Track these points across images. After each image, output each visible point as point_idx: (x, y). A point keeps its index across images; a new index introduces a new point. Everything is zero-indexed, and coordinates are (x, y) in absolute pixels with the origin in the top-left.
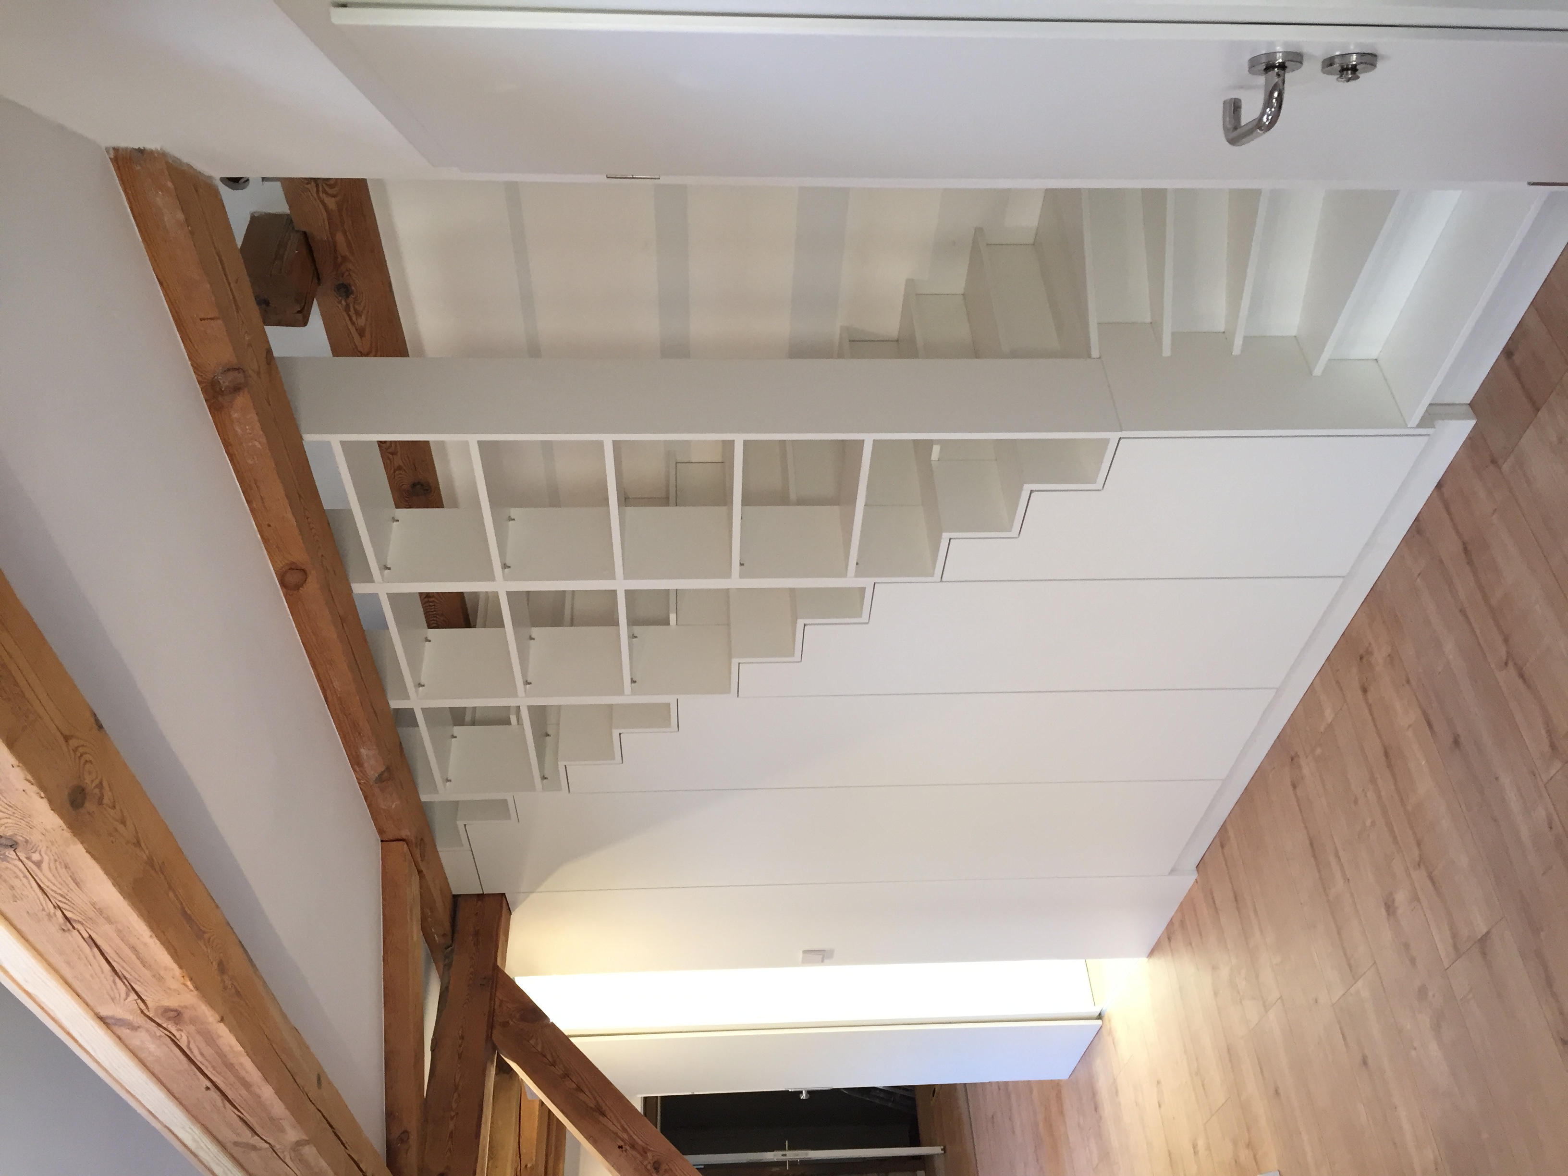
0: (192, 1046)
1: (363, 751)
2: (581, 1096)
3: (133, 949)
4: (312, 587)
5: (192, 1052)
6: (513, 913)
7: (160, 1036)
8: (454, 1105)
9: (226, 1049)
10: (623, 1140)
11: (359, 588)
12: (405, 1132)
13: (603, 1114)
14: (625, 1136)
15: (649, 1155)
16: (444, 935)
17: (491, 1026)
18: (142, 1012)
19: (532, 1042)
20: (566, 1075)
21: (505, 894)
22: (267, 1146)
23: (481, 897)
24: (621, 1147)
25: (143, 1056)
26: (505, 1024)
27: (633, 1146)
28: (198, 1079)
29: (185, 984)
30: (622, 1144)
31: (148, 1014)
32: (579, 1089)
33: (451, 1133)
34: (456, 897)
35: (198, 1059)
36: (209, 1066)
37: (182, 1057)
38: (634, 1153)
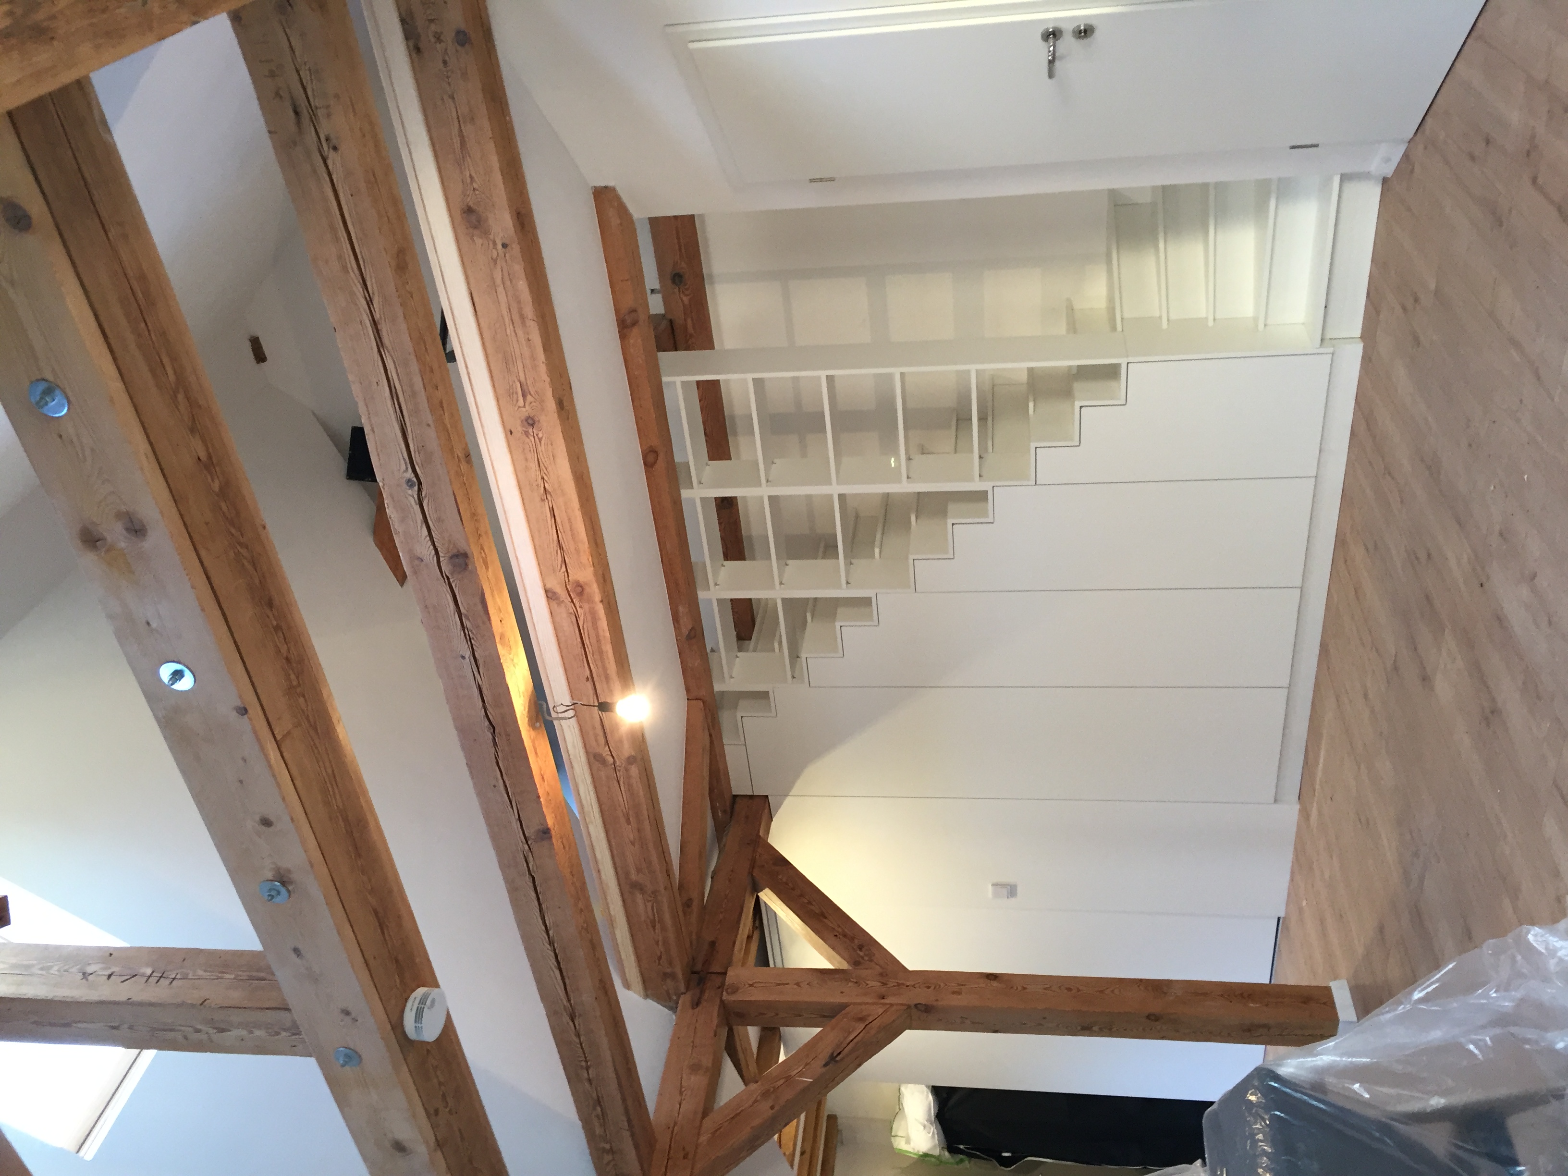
0: (585, 626)
1: (681, 609)
2: (812, 907)
3: (569, 519)
4: (661, 464)
5: (584, 631)
6: (773, 819)
7: (571, 613)
8: (724, 906)
9: (601, 633)
10: (838, 932)
11: (685, 494)
13: (826, 918)
14: (840, 930)
15: (856, 941)
16: (724, 812)
17: (753, 867)
18: (566, 585)
19: (780, 877)
20: (802, 896)
21: (767, 796)
22: (611, 760)
23: (752, 797)
24: (836, 936)
25: (560, 635)
26: (763, 866)
27: (845, 936)
28: (584, 667)
29: (588, 559)
30: (838, 934)
31: (568, 587)
32: (810, 903)
33: (721, 920)
34: (735, 796)
35: (587, 642)
36: (591, 652)
37: (579, 640)
38: (845, 939)
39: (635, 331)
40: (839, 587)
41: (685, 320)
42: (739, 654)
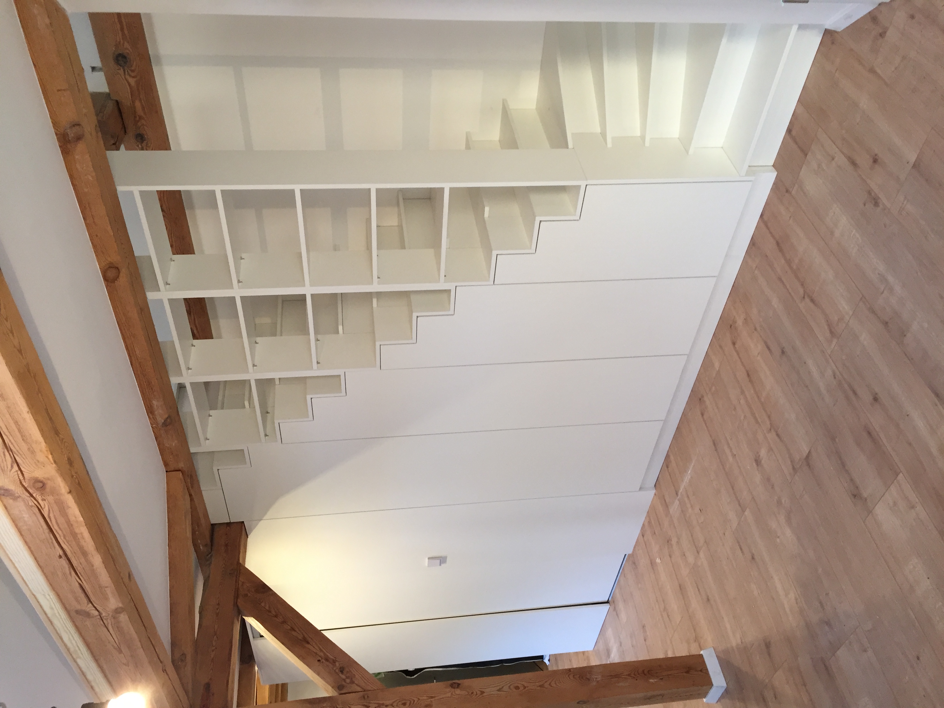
0: (52, 515)
1: (155, 403)
2: (294, 633)
3: (16, 423)
4: (123, 280)
5: (51, 520)
6: (249, 537)
7: (32, 506)
8: (214, 643)
9: (72, 519)
10: (320, 657)
11: (151, 296)
12: (184, 655)
13: (308, 643)
14: (322, 654)
15: (337, 664)
16: (206, 545)
17: (237, 597)
18: (21, 483)
19: (263, 604)
20: (284, 622)
21: (243, 522)
22: (96, 613)
23: (229, 524)
24: (319, 661)
25: (20, 524)
26: (246, 595)
27: (327, 660)
28: (55, 548)
29: (47, 457)
30: (320, 659)
31: (24, 484)
32: (293, 629)
33: (213, 659)
34: (213, 525)
35: (55, 527)
36: (62, 535)
37: (45, 526)
38: (328, 663)
39: (81, 147)
40: (311, 368)
41: (133, 102)
42: (212, 412)
